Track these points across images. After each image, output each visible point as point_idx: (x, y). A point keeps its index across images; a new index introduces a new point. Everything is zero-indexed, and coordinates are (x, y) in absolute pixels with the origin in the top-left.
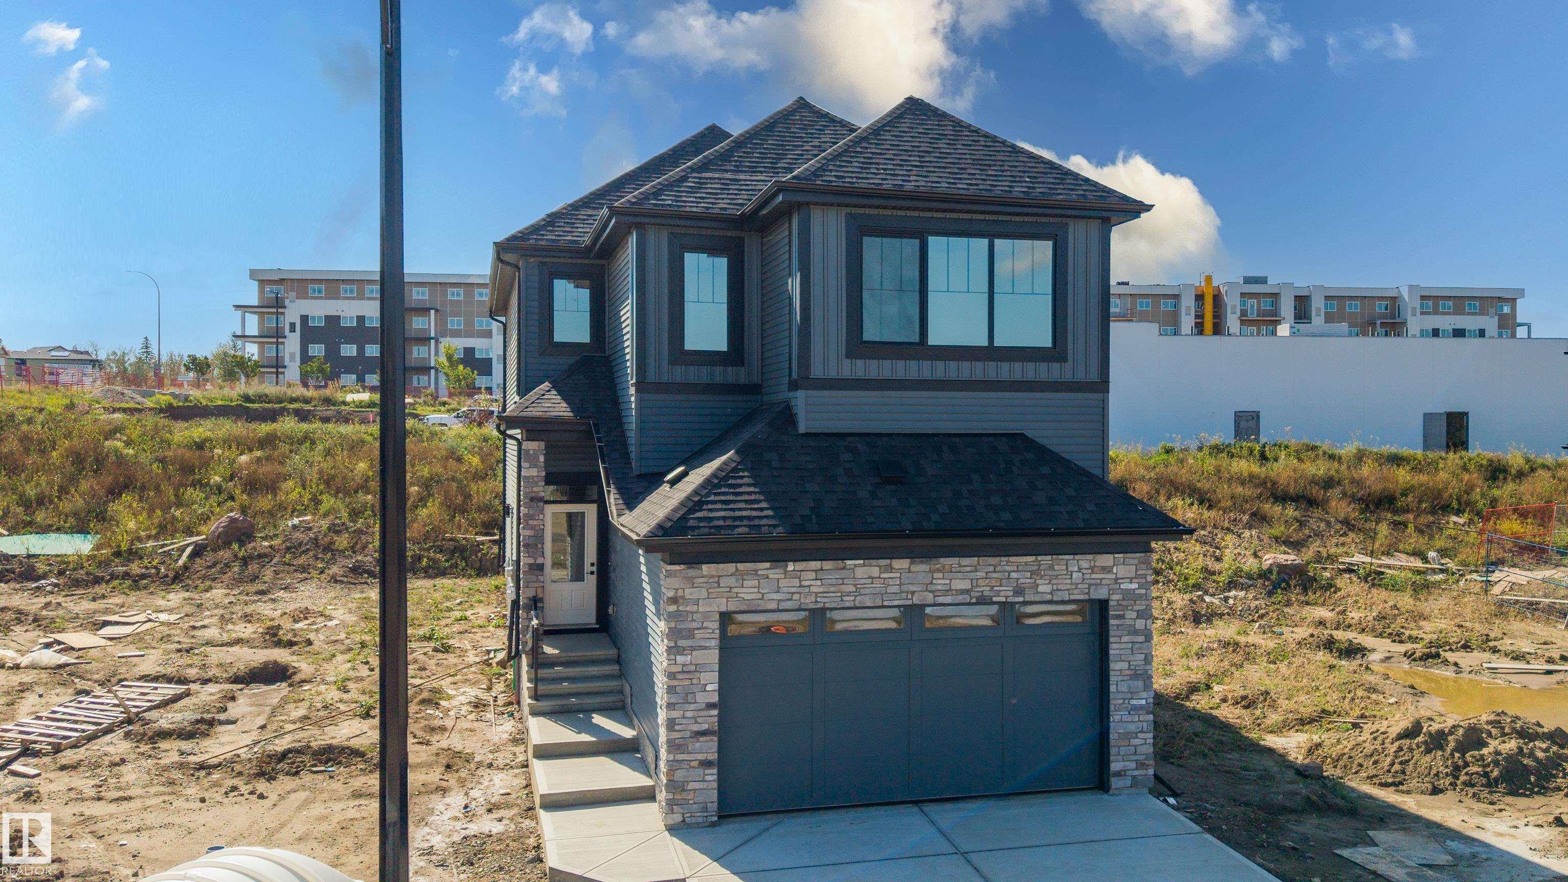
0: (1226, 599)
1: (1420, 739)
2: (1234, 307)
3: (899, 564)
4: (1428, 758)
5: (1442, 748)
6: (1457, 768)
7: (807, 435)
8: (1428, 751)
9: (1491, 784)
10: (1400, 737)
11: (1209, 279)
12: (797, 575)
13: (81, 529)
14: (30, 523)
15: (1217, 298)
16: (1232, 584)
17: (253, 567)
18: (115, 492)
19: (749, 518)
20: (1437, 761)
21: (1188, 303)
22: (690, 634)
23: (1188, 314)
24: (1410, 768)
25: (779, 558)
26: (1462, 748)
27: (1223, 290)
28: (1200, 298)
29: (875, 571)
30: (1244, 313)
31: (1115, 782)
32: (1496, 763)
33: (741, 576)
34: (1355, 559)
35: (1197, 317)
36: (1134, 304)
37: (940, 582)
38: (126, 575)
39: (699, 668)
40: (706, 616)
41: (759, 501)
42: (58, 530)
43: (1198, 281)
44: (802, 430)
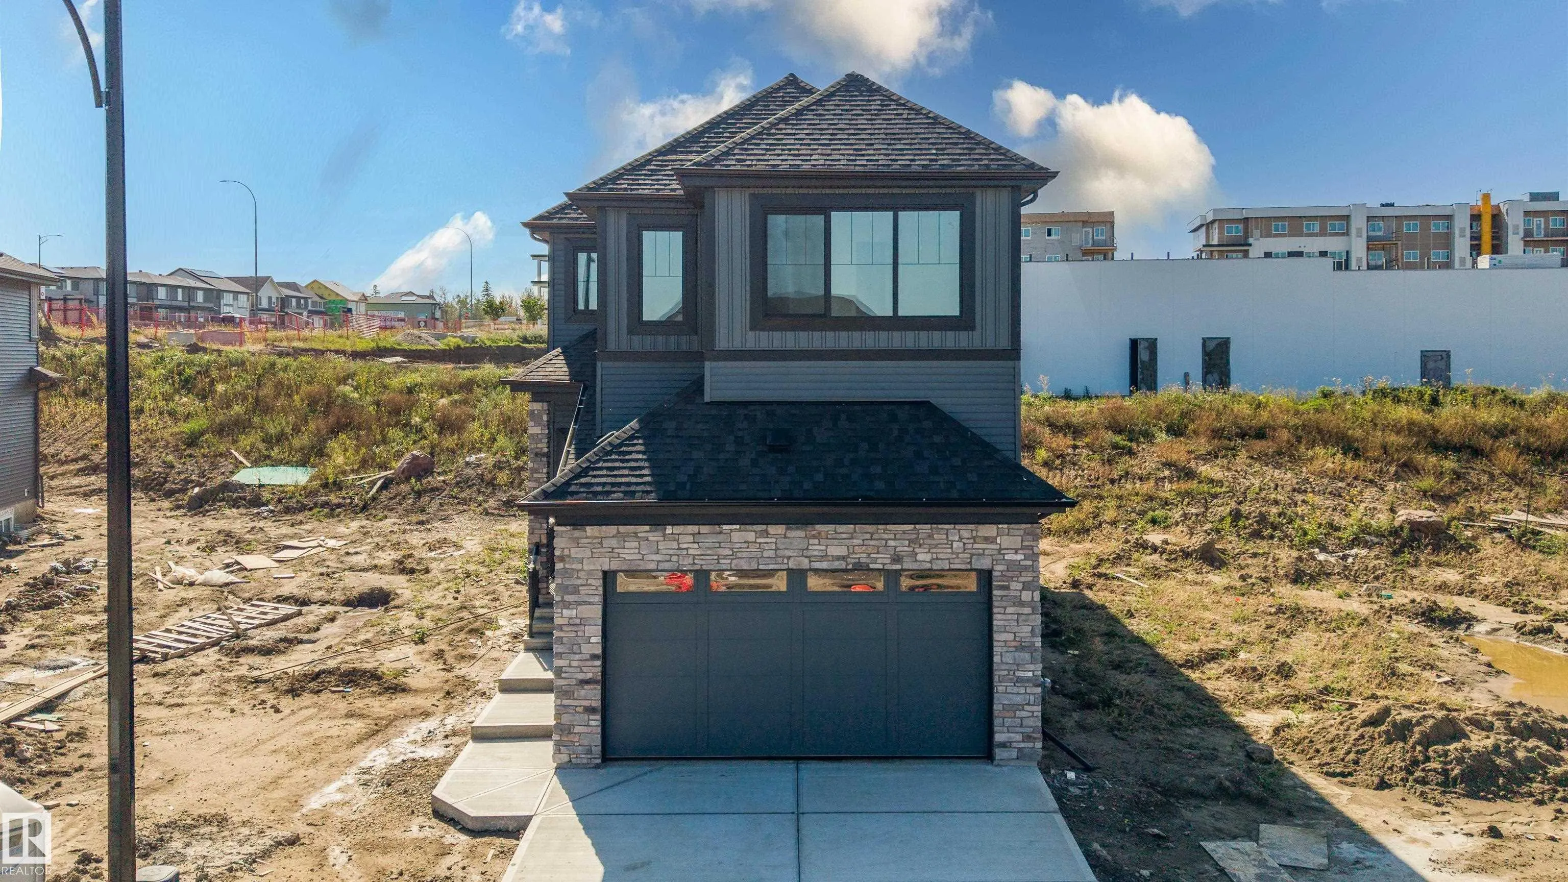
0: (1345, 558)
1: (1383, 728)
2: (1516, 227)
3: (772, 529)
4: (1387, 750)
5: (1404, 739)
6: (1415, 763)
7: (711, 403)
8: (1389, 742)
9: (1447, 783)
10: (1365, 724)
11: (1486, 197)
12: (675, 538)
13: (303, 463)
14: (268, 457)
15: (1497, 218)
16: (1355, 542)
17: (425, 499)
18: (334, 431)
19: (628, 484)
20: (1396, 754)
21: (1462, 222)
22: (576, 590)
23: (1462, 235)
24: (1365, 759)
25: (657, 521)
26: (1427, 741)
27: (1503, 209)
28: (1476, 218)
29: (751, 536)
30: (1528, 233)
31: (999, 753)
32: (1460, 761)
33: (622, 538)
34: (1512, 516)
35: (1472, 238)
36: (1400, 226)
37: (816, 548)
38: (325, 505)
39: (583, 622)
40: (590, 573)
41: (641, 468)
42: (288, 463)
43: (1475, 200)
44: (707, 399)
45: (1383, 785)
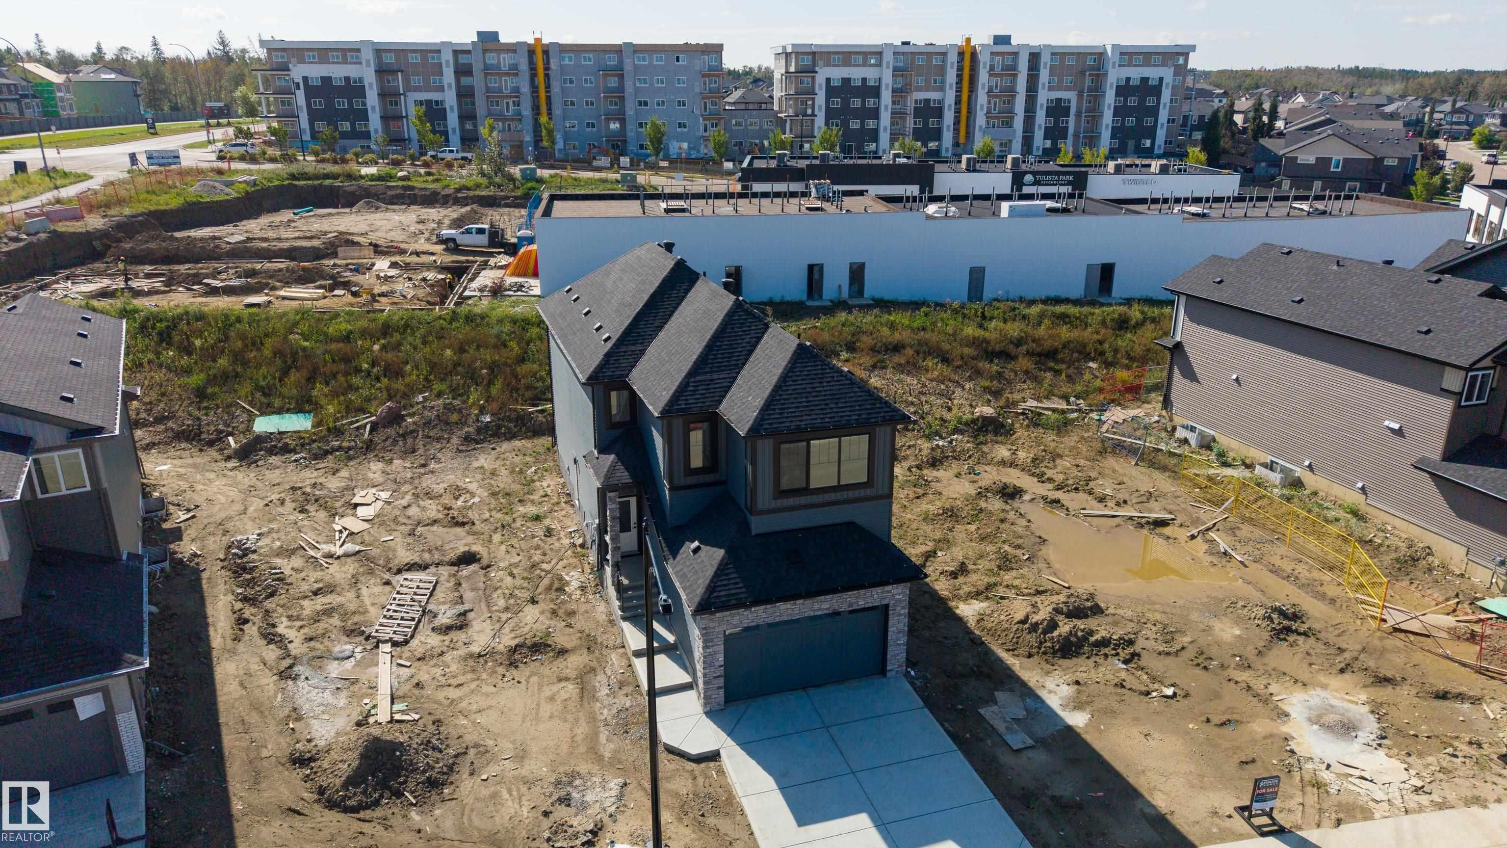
0: (951, 442)
1: (1027, 626)
2: (985, 63)
4: (1029, 636)
5: (1036, 631)
6: (1041, 643)
7: (758, 535)
8: (1030, 633)
9: (1054, 653)
10: (1018, 622)
11: (968, 40)
12: (756, 612)
15: (974, 55)
16: (956, 431)
20: (1032, 639)
21: (953, 58)
22: (712, 640)
23: (952, 68)
24: (1021, 641)
25: (748, 606)
26: (1045, 632)
27: (978, 49)
28: (961, 54)
29: (789, 606)
30: (992, 68)
31: (889, 674)
32: (1058, 641)
33: (733, 616)
34: (1028, 404)
35: (958, 70)
36: (913, 60)
37: (816, 606)
39: (715, 653)
41: (738, 583)
43: (960, 41)
44: (754, 532)
45: (1030, 656)
